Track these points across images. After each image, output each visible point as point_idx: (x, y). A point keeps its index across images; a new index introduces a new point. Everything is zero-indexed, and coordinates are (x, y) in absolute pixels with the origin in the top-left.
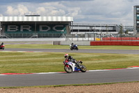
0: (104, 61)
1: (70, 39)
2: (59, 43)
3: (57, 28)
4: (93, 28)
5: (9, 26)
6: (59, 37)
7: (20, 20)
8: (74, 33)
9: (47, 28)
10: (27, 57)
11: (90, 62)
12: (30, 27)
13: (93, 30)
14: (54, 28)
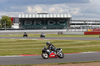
0: (94, 46)
1: (70, 30)
2: (62, 33)
3: (61, 23)
4: (86, 22)
5: (25, 21)
6: (62, 29)
7: (34, 17)
8: (72, 26)
9: (53, 23)
10: (39, 43)
11: (84, 46)
12: (41, 22)
13: (86, 24)
14: (58, 23)
